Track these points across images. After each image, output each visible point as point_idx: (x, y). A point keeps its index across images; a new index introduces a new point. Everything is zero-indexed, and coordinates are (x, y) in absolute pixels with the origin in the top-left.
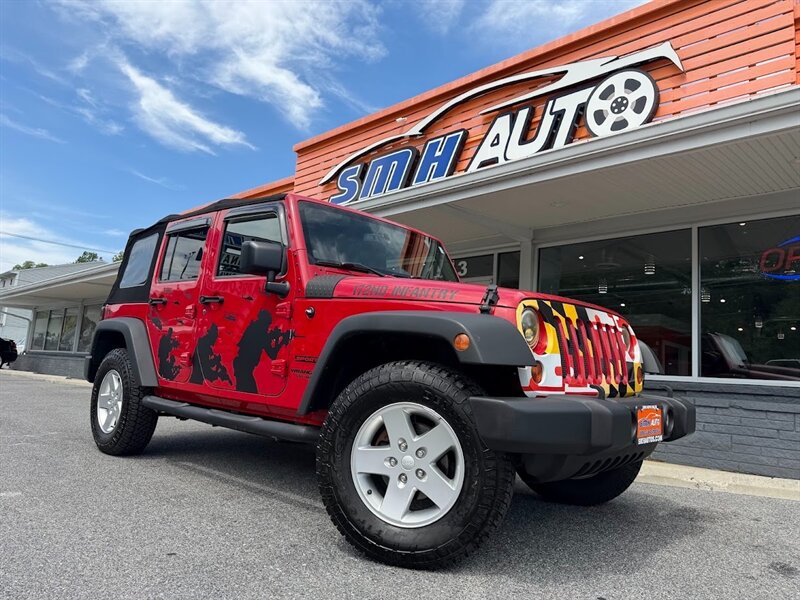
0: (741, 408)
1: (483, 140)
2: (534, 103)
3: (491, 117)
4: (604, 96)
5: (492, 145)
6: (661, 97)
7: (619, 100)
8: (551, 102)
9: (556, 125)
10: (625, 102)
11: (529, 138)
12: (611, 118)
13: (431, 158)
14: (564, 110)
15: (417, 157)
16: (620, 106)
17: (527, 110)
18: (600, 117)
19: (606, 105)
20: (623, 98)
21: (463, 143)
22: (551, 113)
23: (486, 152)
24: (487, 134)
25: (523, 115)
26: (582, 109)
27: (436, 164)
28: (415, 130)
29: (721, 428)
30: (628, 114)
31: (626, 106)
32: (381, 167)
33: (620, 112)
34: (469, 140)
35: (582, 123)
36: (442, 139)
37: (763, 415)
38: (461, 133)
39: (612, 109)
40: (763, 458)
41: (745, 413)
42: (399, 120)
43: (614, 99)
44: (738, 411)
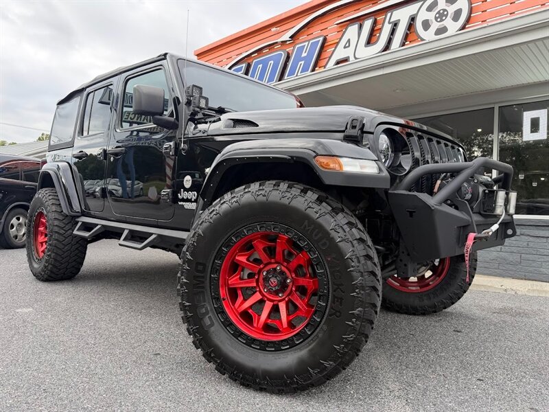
0: (528, 235)
1: (338, 43)
2: (376, 15)
3: (344, 26)
4: (430, 9)
5: (345, 47)
6: (473, 9)
7: (441, 11)
8: (389, 14)
9: (393, 32)
10: (446, 13)
11: (372, 42)
12: (435, 26)
13: (298, 58)
14: (399, 20)
15: (288, 58)
16: (441, 16)
17: (371, 20)
18: (426, 25)
19: (431, 16)
20: (445, 10)
21: (323, 46)
22: (389, 23)
23: (340, 53)
24: (340, 39)
25: (368, 24)
26: (413, 19)
27: (303, 62)
28: (286, 37)
29: (514, 249)
30: (448, 22)
31: (446, 16)
32: (261, 66)
33: (442, 20)
34: (326, 44)
35: (412, 30)
36: (307, 43)
37: (545, 240)
38: (321, 39)
39: (436, 18)
40: (544, 270)
41: (531, 239)
42: (274, 29)
43: (437, 11)
44: (527, 238)
